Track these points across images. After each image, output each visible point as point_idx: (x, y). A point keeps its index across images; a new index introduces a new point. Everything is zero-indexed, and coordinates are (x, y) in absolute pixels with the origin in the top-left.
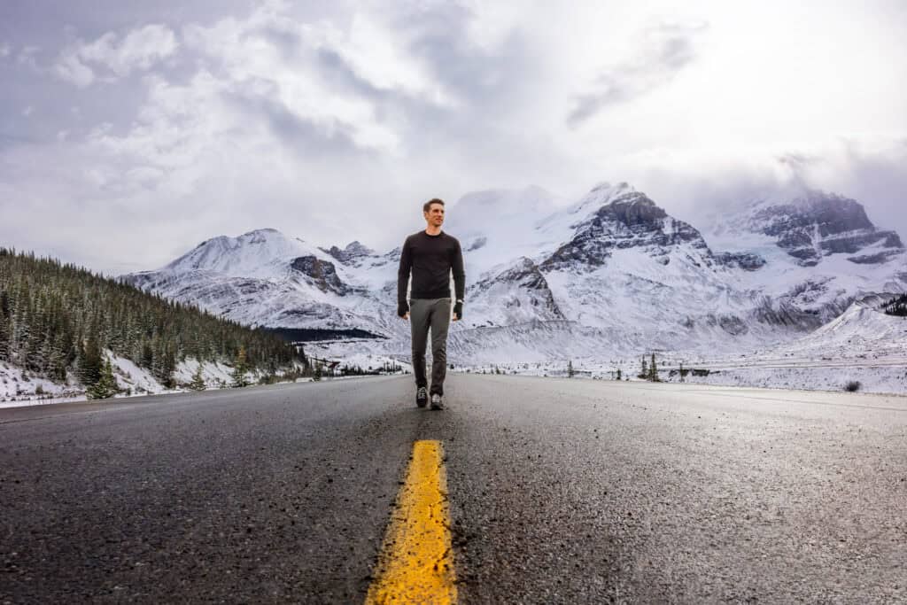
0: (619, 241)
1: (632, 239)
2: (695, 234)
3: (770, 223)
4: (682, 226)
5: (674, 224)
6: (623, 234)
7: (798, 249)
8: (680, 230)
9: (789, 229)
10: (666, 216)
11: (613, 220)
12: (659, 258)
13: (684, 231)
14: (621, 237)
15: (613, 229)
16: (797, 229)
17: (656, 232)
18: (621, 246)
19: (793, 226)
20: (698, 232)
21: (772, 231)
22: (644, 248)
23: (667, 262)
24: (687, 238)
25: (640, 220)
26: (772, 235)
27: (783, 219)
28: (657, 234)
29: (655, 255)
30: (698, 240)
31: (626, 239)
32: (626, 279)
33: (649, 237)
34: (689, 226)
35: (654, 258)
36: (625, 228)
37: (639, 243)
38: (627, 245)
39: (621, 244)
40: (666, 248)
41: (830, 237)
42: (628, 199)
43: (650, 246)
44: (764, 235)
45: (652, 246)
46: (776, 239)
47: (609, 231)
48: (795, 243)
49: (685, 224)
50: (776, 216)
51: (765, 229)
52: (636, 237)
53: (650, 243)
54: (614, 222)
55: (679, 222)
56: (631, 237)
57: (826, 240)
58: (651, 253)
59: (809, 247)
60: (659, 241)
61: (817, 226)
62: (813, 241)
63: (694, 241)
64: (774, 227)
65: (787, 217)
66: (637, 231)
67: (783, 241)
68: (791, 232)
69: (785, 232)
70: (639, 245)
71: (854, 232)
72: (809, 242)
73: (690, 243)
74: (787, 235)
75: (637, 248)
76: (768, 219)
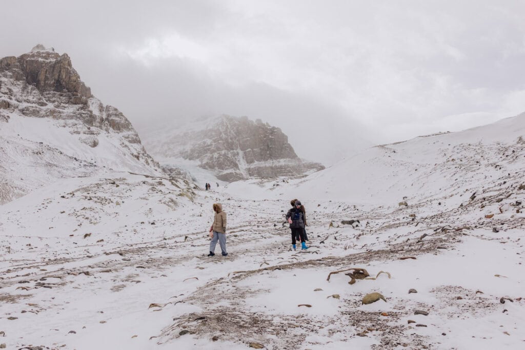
0: (25, 105)
1: (44, 108)
2: (127, 126)
3: (188, 148)
4: (111, 112)
5: (101, 108)
6: (30, 98)
7: (225, 172)
8: (109, 115)
9: (214, 151)
10: (92, 96)
11: (17, 79)
12: (84, 136)
13: (113, 118)
14: (28, 101)
15: (16, 90)
16: (223, 152)
17: (81, 106)
18: (24, 112)
19: (218, 149)
20: (129, 124)
21: (191, 155)
22: (62, 122)
23: (95, 144)
24: (117, 127)
25: (59, 86)
26: (190, 159)
27: (204, 143)
28: (82, 108)
29: (79, 133)
30: (130, 133)
31: (34, 105)
32: (35, 147)
33: (71, 109)
34: (121, 114)
35: (75, 135)
36: (36, 91)
37: (52, 113)
38: (35, 113)
39: (27, 109)
40: (93, 129)
41: (256, 164)
42: (46, 58)
43: (70, 122)
44: (182, 159)
45: (74, 121)
46: (198, 162)
47: (10, 90)
48: (221, 166)
49: (116, 110)
51: (181, 153)
52: (50, 106)
53: (71, 117)
54: (20, 82)
55: (108, 107)
56: (43, 104)
57: (253, 166)
58: (72, 129)
59: (238, 171)
60: (84, 118)
61: (241, 153)
62: (240, 166)
63: (126, 133)
64: (192, 151)
65: (209, 141)
66: (54, 99)
67: (207, 164)
68: (216, 155)
69: (209, 155)
70: (54, 117)
71: (282, 160)
72: (236, 166)
73: (121, 135)
74: (212, 158)
75: (50, 119)
76: (185, 144)
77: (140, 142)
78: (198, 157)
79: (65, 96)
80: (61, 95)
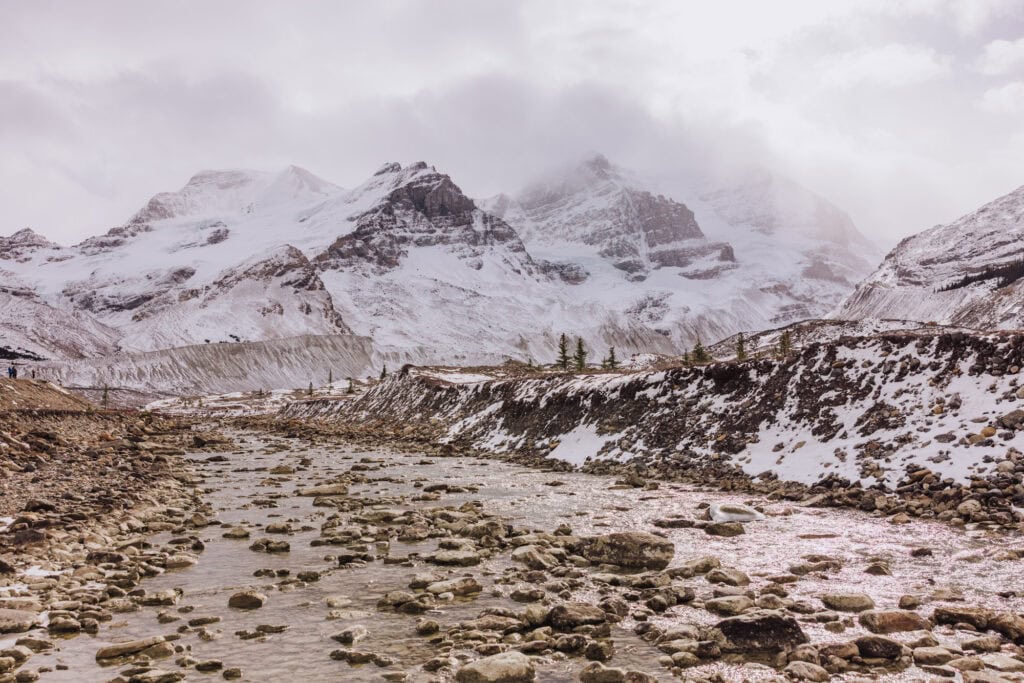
0: (417, 236)
1: (434, 235)
2: (511, 234)
3: (589, 230)
4: (495, 223)
5: (485, 219)
6: (421, 228)
7: (624, 260)
8: (492, 227)
9: (614, 236)
10: (476, 208)
11: (408, 209)
12: (470, 260)
13: (497, 229)
14: (420, 231)
15: (408, 220)
16: (622, 237)
17: (465, 226)
18: (419, 243)
19: (618, 233)
21: (592, 239)
22: (450, 246)
23: (479, 267)
24: (501, 238)
25: (444, 210)
26: (592, 244)
27: (605, 225)
28: (466, 229)
29: (465, 257)
30: (514, 242)
31: (425, 234)
32: (431, 285)
33: (456, 233)
34: (504, 223)
35: (463, 260)
37: (442, 240)
38: (427, 242)
39: (420, 240)
40: (478, 249)
41: (658, 248)
42: (429, 181)
43: (458, 245)
44: (582, 243)
45: (460, 244)
46: (597, 249)
47: (404, 222)
48: (620, 253)
49: (498, 219)
50: (596, 222)
51: (582, 237)
52: (439, 232)
53: (458, 241)
55: (491, 218)
56: (433, 232)
57: (654, 250)
58: (459, 254)
59: (637, 259)
60: (469, 239)
61: (643, 234)
62: (640, 253)
63: (510, 242)
64: (594, 234)
65: (609, 223)
66: (441, 224)
67: (606, 251)
68: (615, 240)
69: (608, 240)
70: (444, 243)
71: (685, 242)
72: (635, 251)
73: (506, 245)
74: (611, 244)
75: (440, 245)
76: (586, 225)
77: (524, 250)
78: (598, 242)
79: (450, 219)
80: (447, 219)
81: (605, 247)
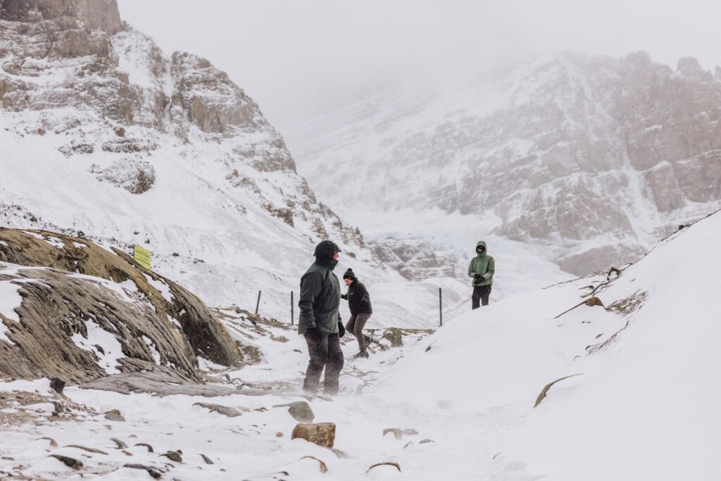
2: (246, 114)
3: (455, 174)
4: (189, 74)
5: (157, 64)
7: (586, 246)
8: (184, 85)
9: (545, 179)
10: (124, 27)
12: (105, 160)
13: (197, 92)
16: (574, 179)
17: (89, 59)
19: (556, 170)
20: (252, 107)
21: (466, 196)
22: (31, 117)
23: (143, 184)
24: (213, 120)
26: (465, 211)
27: (508, 153)
28: (94, 68)
29: (89, 150)
30: (259, 138)
34: (223, 77)
35: (77, 157)
40: (133, 132)
43: (58, 115)
44: (437, 212)
45: (70, 112)
48: (570, 225)
49: (204, 64)
50: (470, 152)
51: (435, 194)
53: (62, 101)
55: (177, 58)
58: (64, 140)
59: (629, 241)
60: (102, 99)
61: (635, 177)
62: (635, 224)
63: (243, 138)
64: (471, 183)
65: (522, 148)
67: (522, 222)
68: (550, 191)
69: (526, 192)
72: (621, 222)
73: (227, 145)
74: (537, 203)
76: (442, 161)
77: (291, 165)
78: (491, 203)
79: (37, 32)
80: (24, 31)
81: (515, 214)
